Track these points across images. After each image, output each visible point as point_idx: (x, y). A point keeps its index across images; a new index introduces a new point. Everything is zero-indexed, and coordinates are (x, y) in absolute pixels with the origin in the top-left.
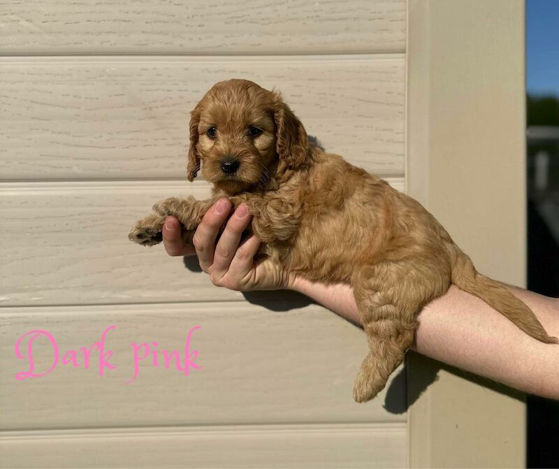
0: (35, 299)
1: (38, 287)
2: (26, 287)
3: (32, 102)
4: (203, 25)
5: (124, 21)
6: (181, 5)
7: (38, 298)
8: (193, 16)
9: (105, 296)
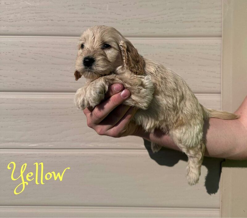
0: (50, 146)
1: (52, 140)
2: (47, 140)
3: (52, 56)
4: (129, 24)
5: (95, 21)
6: (120, 15)
7: (52, 145)
8: (125, 20)
9: (82, 145)
